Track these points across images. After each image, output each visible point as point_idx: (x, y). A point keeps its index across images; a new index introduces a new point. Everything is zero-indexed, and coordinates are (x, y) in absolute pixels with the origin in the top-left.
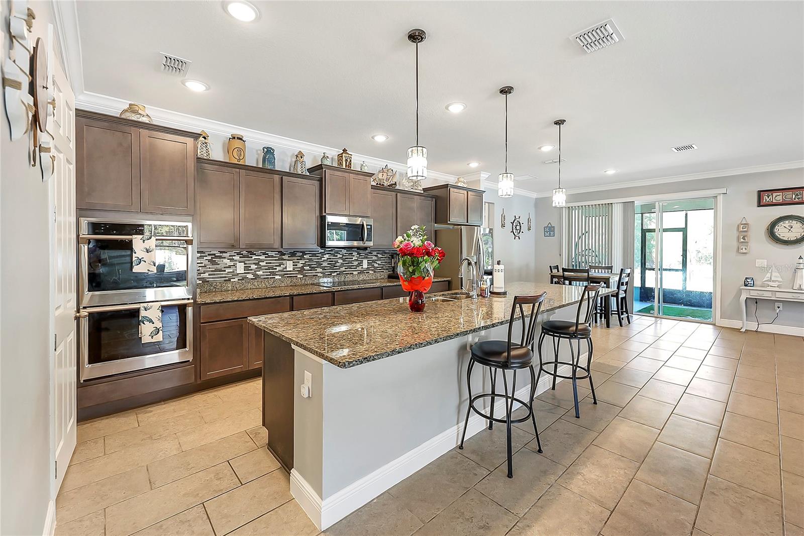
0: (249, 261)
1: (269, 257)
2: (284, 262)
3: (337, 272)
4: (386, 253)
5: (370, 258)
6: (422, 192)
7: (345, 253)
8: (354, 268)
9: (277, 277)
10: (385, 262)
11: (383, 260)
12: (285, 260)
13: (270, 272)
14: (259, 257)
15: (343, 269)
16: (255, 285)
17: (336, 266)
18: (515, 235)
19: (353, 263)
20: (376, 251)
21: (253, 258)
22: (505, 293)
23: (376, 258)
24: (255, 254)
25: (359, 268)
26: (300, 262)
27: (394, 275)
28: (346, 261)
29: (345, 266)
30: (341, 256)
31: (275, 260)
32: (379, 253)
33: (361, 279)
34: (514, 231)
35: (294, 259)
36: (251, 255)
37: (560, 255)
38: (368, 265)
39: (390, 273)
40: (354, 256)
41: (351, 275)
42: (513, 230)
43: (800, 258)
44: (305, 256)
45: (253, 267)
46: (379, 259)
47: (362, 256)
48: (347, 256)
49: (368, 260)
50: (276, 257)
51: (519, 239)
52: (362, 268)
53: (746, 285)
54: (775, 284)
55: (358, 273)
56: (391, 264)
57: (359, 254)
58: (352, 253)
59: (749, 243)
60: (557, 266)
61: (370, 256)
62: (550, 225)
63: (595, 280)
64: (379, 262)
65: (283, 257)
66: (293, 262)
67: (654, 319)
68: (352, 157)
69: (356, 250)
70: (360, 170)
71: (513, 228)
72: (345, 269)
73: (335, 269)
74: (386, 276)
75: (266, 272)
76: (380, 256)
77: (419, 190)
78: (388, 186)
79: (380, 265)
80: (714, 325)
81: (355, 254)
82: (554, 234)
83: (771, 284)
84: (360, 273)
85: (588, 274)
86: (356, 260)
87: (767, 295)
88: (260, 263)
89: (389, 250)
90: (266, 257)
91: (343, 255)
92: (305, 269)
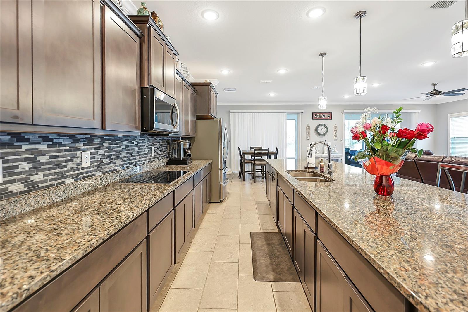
0: (14, 154)
1: (55, 144)
2: (78, 153)
3: (133, 163)
4: (165, 139)
5: (155, 145)
7: (140, 140)
9: (68, 181)
10: (164, 149)
11: (163, 147)
12: (79, 150)
13: (56, 173)
14: (37, 146)
15: (138, 159)
16: (30, 206)
17: (133, 156)
19: (145, 151)
20: (159, 137)
21: (24, 147)
23: (159, 145)
24: (28, 140)
25: (149, 157)
26: (99, 153)
28: (140, 149)
29: (140, 155)
30: (137, 143)
31: (66, 151)
33: (151, 169)
35: (91, 149)
36: (18, 141)
38: (155, 153)
39: (167, 159)
40: (146, 143)
41: (144, 166)
44: (104, 144)
45: (25, 166)
47: (151, 142)
48: (141, 143)
49: (154, 147)
50: (65, 145)
52: (151, 156)
55: (149, 162)
57: (149, 140)
58: (144, 140)
59: (310, 135)
61: (156, 142)
64: (161, 149)
65: (77, 145)
66: (91, 153)
72: (140, 158)
74: (166, 163)
75: (50, 175)
79: (161, 152)
81: (146, 140)
86: (147, 148)
88: (39, 158)
90: (49, 146)
92: (103, 163)
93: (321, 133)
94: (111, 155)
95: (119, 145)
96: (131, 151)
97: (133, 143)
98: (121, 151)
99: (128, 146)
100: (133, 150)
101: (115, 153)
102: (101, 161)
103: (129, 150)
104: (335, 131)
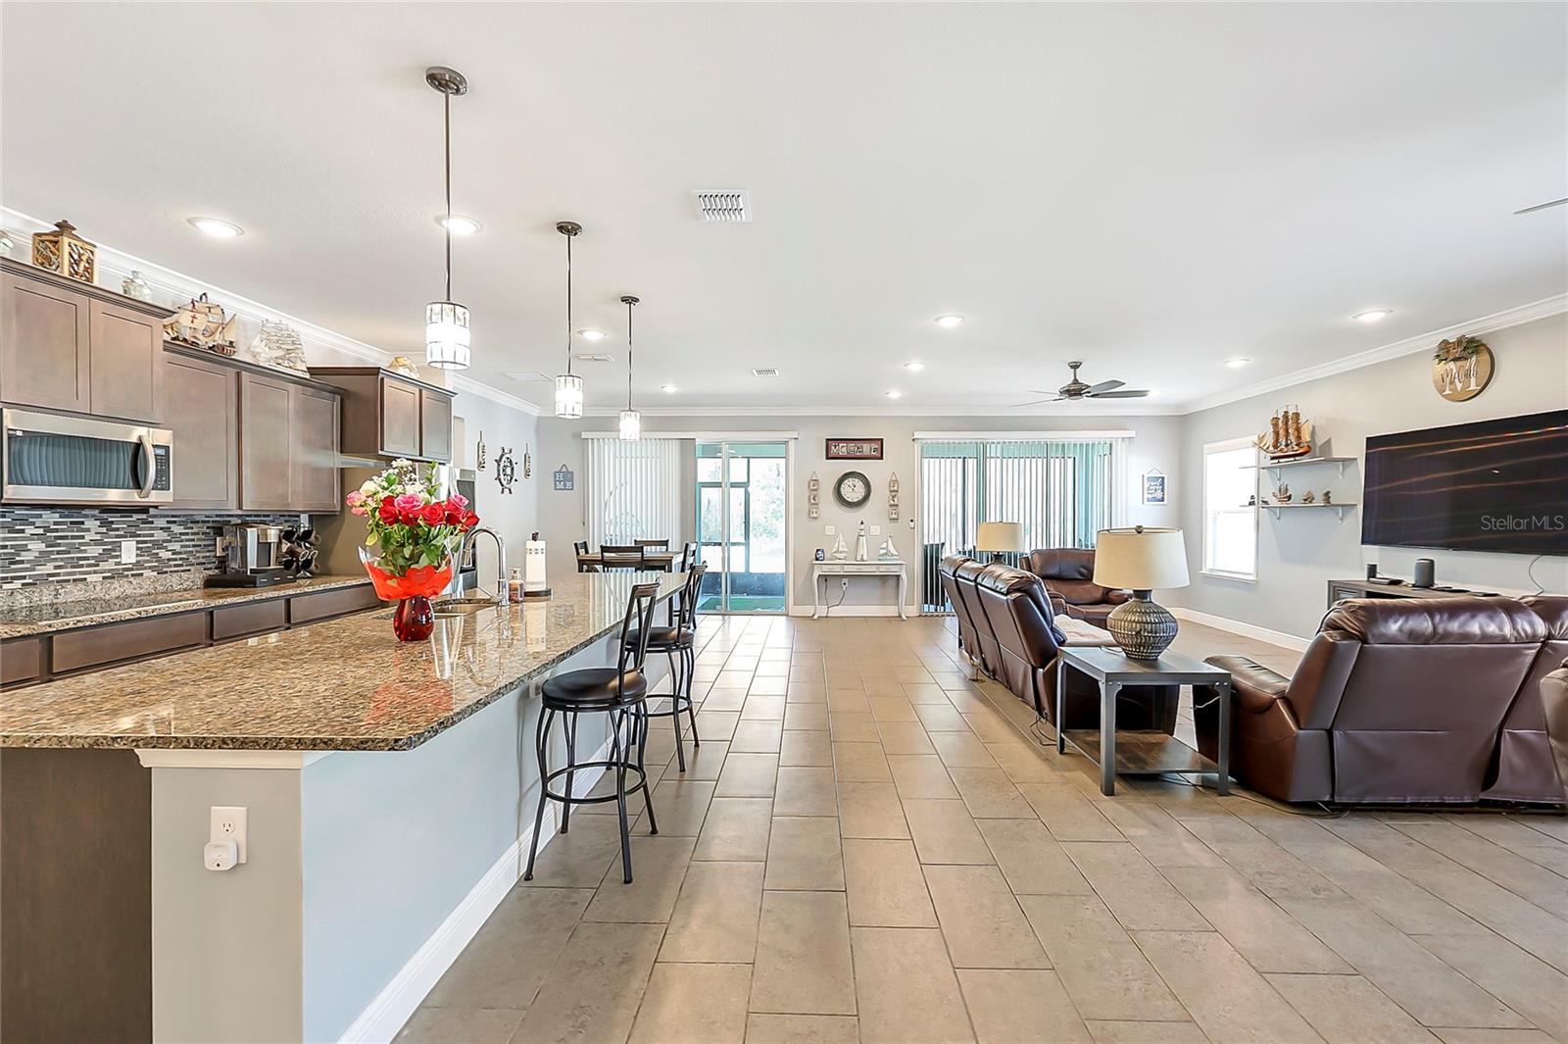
3: (24, 577)
4: (198, 522)
5: (144, 535)
6: (307, 376)
7: (55, 523)
8: (89, 566)
10: (194, 546)
11: (187, 540)
15: (47, 569)
17: (22, 562)
18: (502, 485)
19: (85, 551)
20: (168, 516)
22: (547, 593)
23: (164, 536)
25: (110, 565)
27: (224, 577)
28: (59, 545)
29: (55, 560)
30: (41, 531)
32: (175, 522)
33: (114, 594)
34: (502, 476)
37: (584, 524)
38: (137, 555)
39: (211, 573)
40: (88, 530)
41: (80, 585)
42: (499, 475)
43: (862, 523)
46: (174, 538)
47: (117, 529)
48: (63, 530)
49: (138, 542)
51: (510, 492)
52: (119, 563)
53: (817, 559)
54: (844, 555)
55: (104, 578)
56: (215, 551)
57: (105, 523)
58: (82, 523)
59: (820, 505)
60: (585, 543)
61: (145, 529)
62: (564, 469)
63: (650, 564)
64: (177, 546)
67: (720, 617)
68: (95, 250)
69: (96, 512)
70: (122, 293)
71: (499, 471)
72: (56, 567)
73: (15, 571)
74: (200, 582)
76: (177, 529)
77: (300, 370)
78: (210, 348)
79: (180, 553)
80: (787, 615)
81: (92, 524)
82: (572, 485)
83: (838, 555)
84: (112, 577)
85: (643, 554)
86: (97, 543)
87: (837, 570)
89: (207, 513)
91: (47, 529)
93: (850, 500)
104: (894, 493)
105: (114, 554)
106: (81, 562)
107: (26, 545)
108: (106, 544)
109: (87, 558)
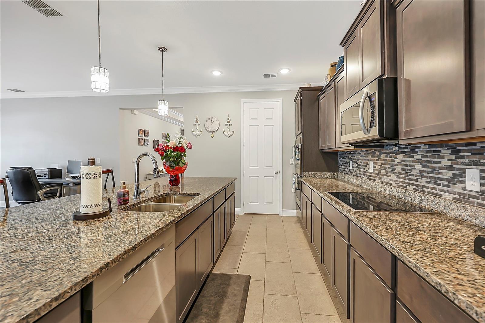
7: (427, 152)
25: (458, 188)
26: (378, 164)
30: (419, 157)
40: (443, 157)
47: (462, 157)
48: (430, 157)
55: (454, 198)
58: (440, 152)
66: (374, 163)
72: (427, 182)
81: (446, 153)
86: (449, 168)
92: (381, 173)
94: (387, 168)
95: (393, 159)
96: (410, 168)
97: (413, 157)
98: (396, 165)
99: (404, 161)
100: (412, 166)
101: (389, 166)
102: (379, 170)
103: (406, 165)
105: (460, 179)
106: (439, 182)
107: (414, 165)
108: (453, 169)
109: (442, 179)
